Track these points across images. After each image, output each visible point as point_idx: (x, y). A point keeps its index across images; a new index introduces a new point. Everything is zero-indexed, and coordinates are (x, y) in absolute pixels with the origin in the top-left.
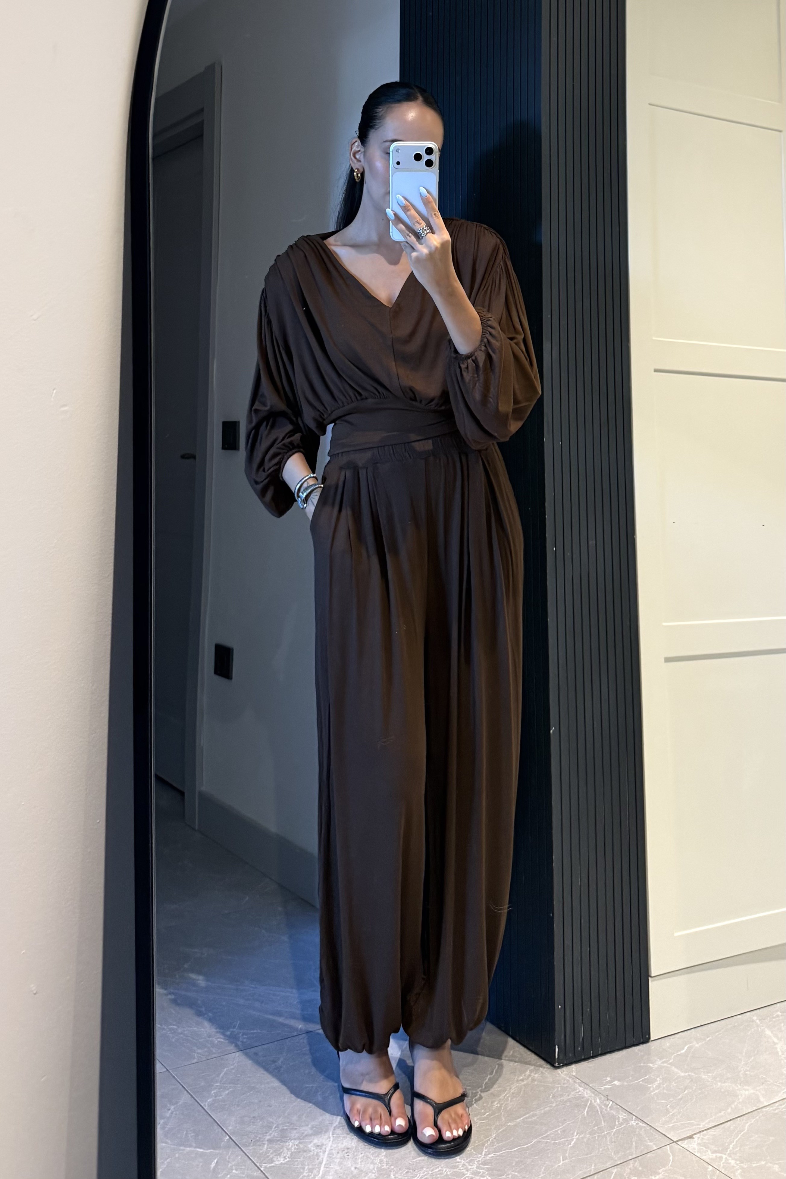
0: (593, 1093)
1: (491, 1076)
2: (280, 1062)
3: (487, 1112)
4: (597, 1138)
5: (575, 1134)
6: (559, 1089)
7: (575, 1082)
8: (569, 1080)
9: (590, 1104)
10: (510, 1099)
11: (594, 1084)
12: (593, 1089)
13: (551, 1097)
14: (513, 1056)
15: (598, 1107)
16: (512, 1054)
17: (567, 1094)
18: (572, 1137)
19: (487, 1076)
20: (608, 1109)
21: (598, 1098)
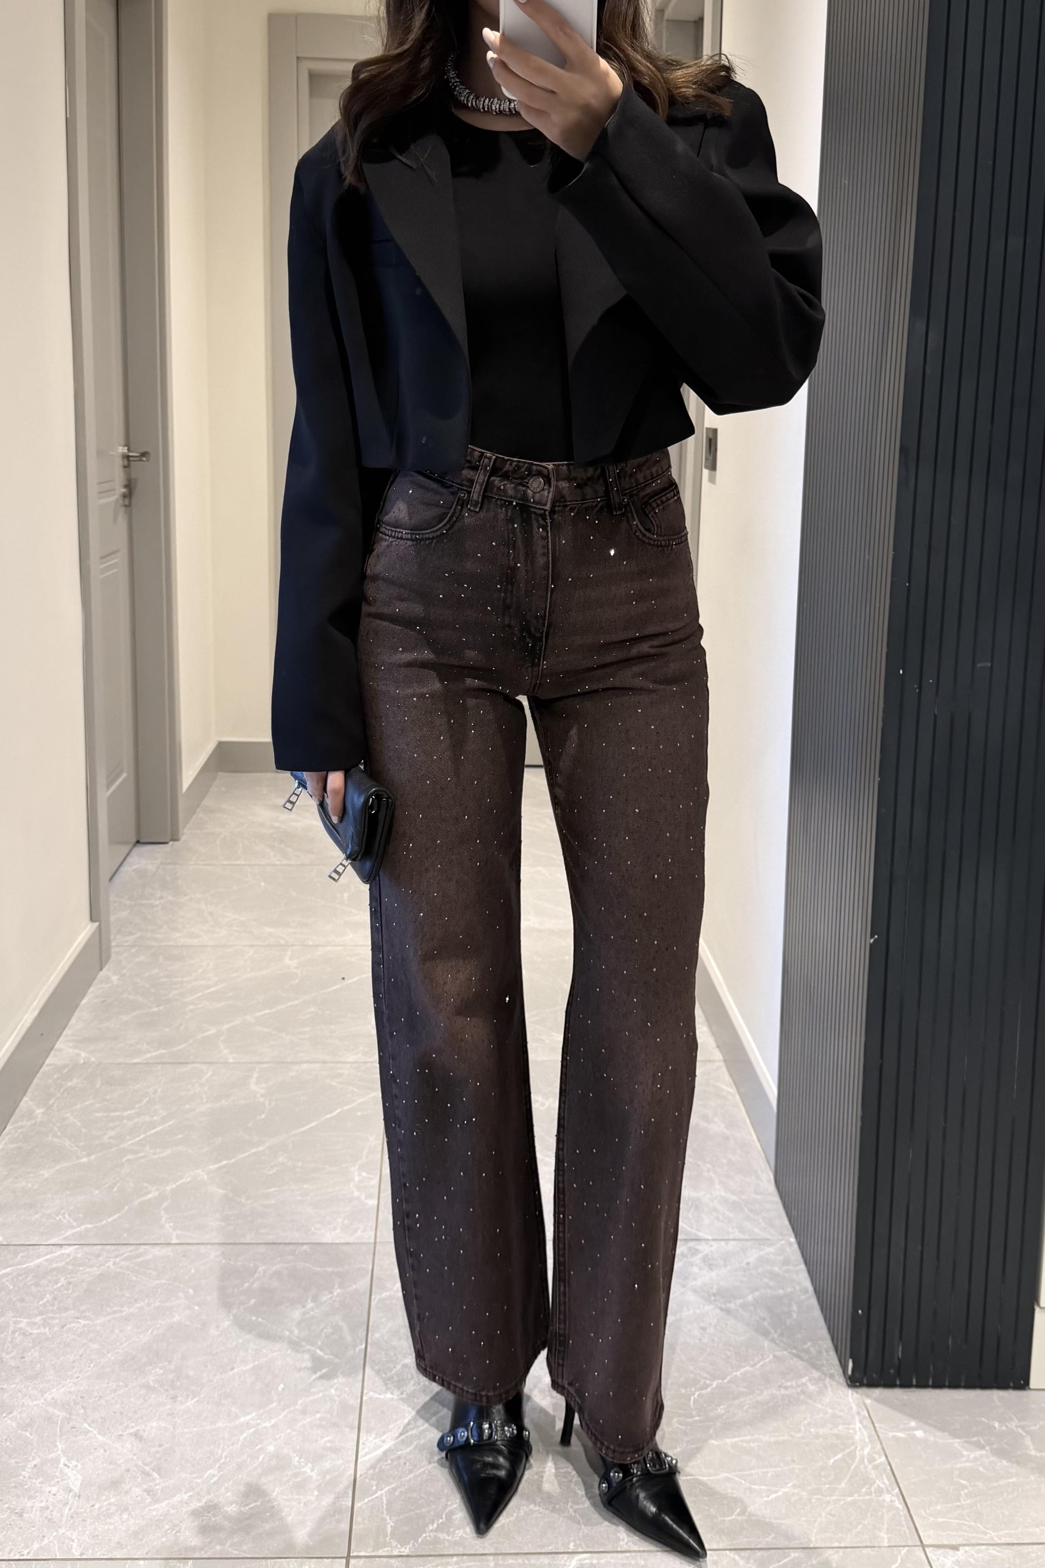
0: (870, 1437)
1: (751, 1369)
3: (699, 1416)
4: (813, 1501)
5: (790, 1485)
6: (827, 1416)
7: (859, 1414)
8: (852, 1408)
9: (851, 1452)
10: (745, 1408)
11: (882, 1425)
12: (876, 1431)
13: (806, 1422)
14: (807, 1351)
16: (808, 1348)
17: (831, 1427)
18: (782, 1487)
19: (745, 1367)
20: (870, 1467)
21: (870, 1446)
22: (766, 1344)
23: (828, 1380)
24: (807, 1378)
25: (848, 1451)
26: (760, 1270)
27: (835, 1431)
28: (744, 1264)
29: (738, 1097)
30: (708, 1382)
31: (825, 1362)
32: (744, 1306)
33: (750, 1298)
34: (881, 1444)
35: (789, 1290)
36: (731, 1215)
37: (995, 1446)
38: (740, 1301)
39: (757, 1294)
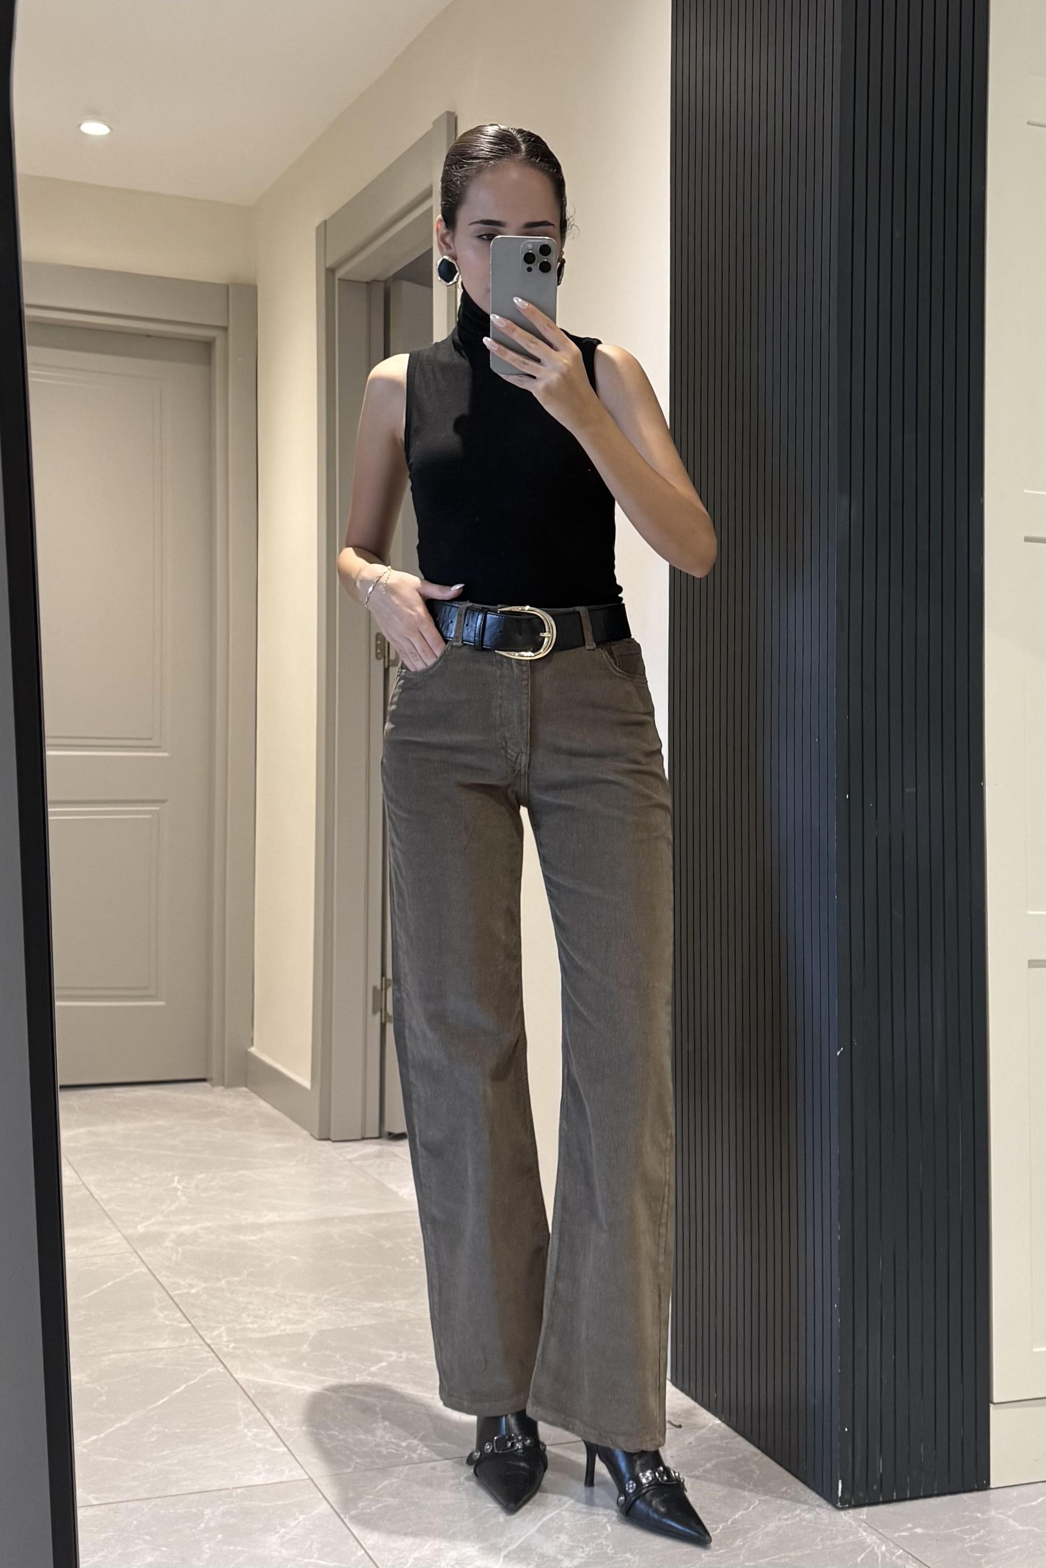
0: (880, 1539)
1: (745, 1512)
7: (859, 1526)
8: (851, 1523)
9: (870, 1551)
11: (885, 1530)
12: (882, 1535)
13: (819, 1539)
16: (785, 1491)
17: (842, 1538)
19: (739, 1512)
20: (894, 1558)
21: (884, 1545)
22: (746, 1493)
23: (818, 1509)
25: (867, 1551)
26: (703, 1446)
27: (848, 1540)
28: (685, 1444)
31: (806, 1498)
32: (705, 1471)
33: (708, 1465)
34: (893, 1542)
35: (740, 1456)
37: (987, 1529)
38: (701, 1470)
39: (713, 1462)
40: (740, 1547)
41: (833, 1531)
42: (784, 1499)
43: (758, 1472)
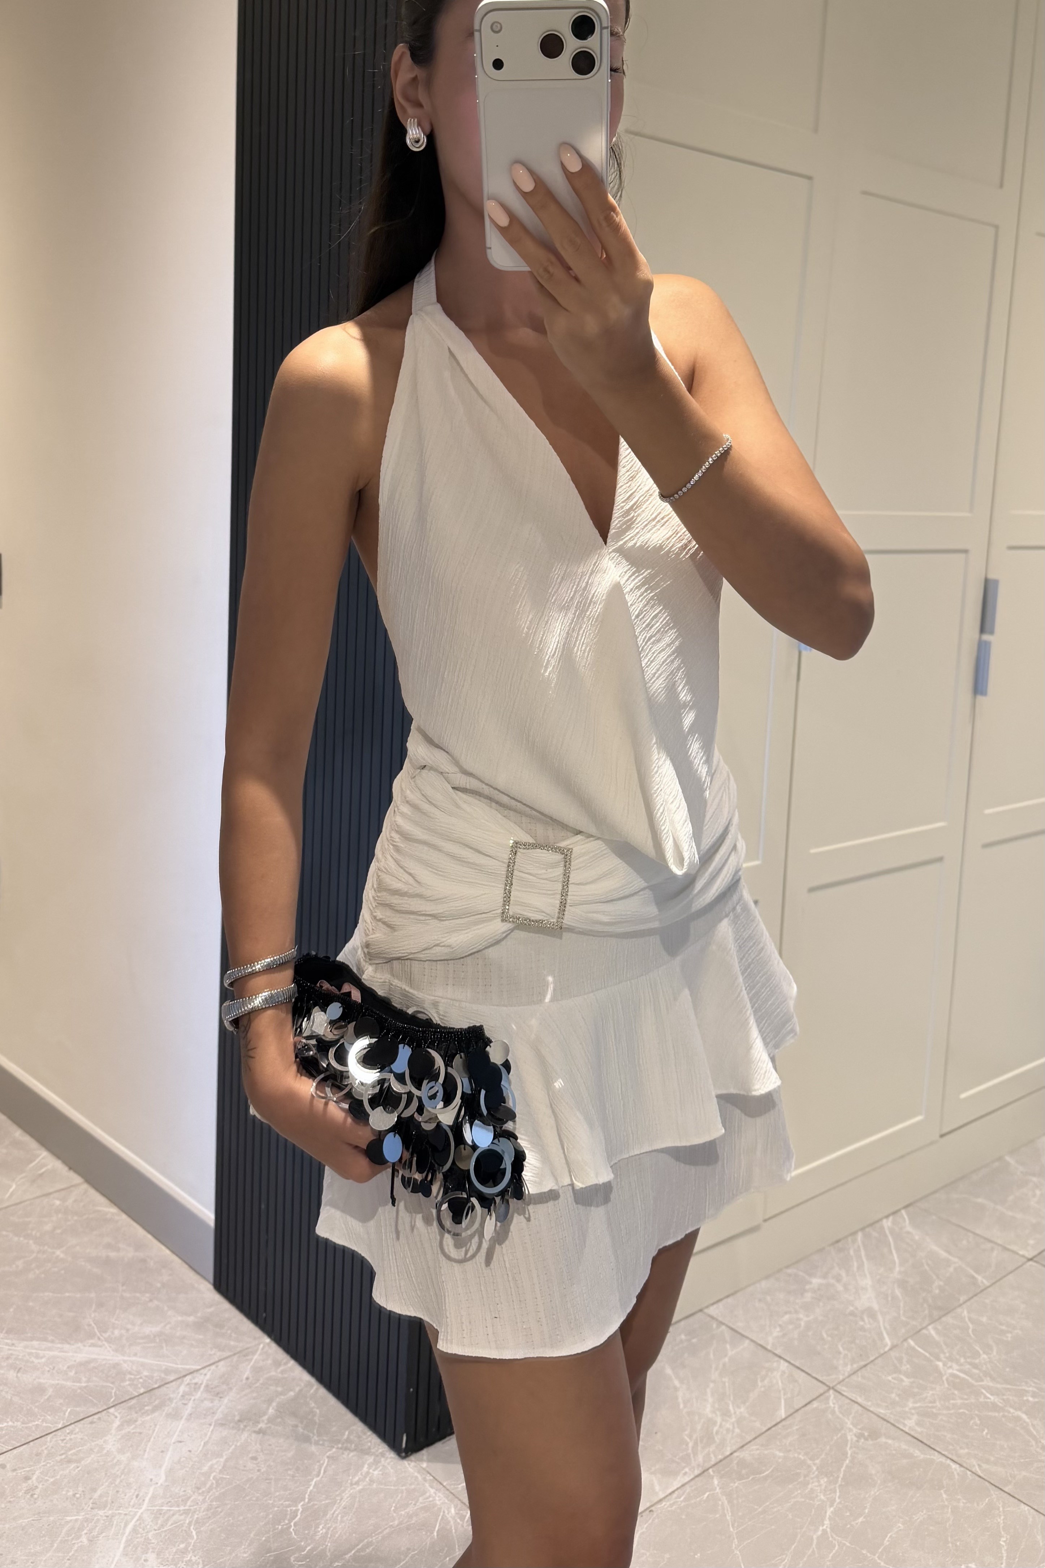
0: (447, 1497)
1: (318, 1479)
2: (34, 1478)
6: (404, 1494)
7: (425, 1480)
8: (416, 1477)
9: (442, 1518)
12: (448, 1490)
13: (393, 1508)
14: (348, 1440)
15: (452, 1523)
16: (348, 1438)
17: (413, 1502)
19: (313, 1479)
21: (453, 1506)
22: (314, 1449)
23: (383, 1460)
24: (366, 1466)
25: (440, 1517)
26: (261, 1381)
27: (419, 1505)
28: (244, 1381)
29: (124, 1216)
30: (294, 1508)
31: (369, 1444)
32: (272, 1421)
33: (271, 1411)
34: (458, 1499)
35: (296, 1389)
36: (201, 1337)
38: (265, 1418)
39: (274, 1404)
40: (324, 1537)
41: (402, 1492)
42: (349, 1449)
43: (318, 1411)
